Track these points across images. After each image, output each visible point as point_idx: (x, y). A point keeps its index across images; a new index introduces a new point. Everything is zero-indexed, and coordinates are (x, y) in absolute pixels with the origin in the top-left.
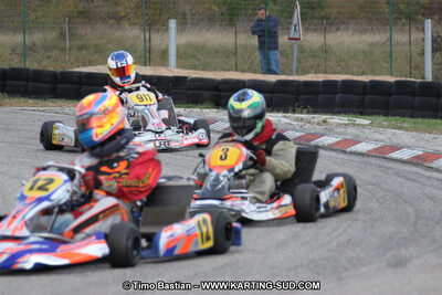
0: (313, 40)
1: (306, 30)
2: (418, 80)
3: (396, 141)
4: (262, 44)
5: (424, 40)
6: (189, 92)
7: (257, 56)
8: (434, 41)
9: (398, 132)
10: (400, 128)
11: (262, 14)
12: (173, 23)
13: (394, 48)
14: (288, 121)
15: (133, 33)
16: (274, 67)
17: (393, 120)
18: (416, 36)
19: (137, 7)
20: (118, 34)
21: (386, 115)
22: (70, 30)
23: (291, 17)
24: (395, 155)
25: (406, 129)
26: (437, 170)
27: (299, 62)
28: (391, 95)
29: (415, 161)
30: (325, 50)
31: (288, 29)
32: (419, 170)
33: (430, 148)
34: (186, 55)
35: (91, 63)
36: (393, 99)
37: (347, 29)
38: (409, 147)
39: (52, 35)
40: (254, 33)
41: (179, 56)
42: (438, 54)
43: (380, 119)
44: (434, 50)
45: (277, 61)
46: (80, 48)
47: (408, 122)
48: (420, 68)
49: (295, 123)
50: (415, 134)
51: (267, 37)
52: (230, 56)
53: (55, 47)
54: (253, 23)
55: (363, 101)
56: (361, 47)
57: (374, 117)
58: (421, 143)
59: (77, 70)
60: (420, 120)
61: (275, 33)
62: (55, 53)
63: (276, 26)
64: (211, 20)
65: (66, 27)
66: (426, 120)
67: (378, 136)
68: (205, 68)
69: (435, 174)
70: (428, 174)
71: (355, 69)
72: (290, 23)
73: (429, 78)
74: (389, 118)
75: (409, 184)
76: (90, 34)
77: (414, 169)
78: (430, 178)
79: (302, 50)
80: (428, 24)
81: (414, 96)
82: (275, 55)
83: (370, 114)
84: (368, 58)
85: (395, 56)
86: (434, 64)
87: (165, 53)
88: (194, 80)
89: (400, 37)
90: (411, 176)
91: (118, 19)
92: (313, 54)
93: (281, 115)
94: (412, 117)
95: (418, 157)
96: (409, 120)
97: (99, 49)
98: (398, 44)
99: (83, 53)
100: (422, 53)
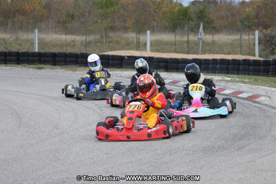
0: (209, 38)
3: (241, 89)
5: (255, 39)
6: (155, 64)
8: (259, 40)
9: (242, 84)
10: (243, 82)
12: (148, 32)
13: (242, 42)
15: (132, 36)
18: (251, 37)
19: (134, 23)
20: (126, 35)
21: (238, 74)
23: (199, 28)
24: (241, 95)
25: (246, 83)
26: (258, 103)
27: (202, 47)
28: (240, 65)
29: (249, 99)
30: (214, 43)
32: (250, 103)
33: (255, 93)
34: (156, 46)
36: (241, 67)
37: (223, 33)
38: (246, 92)
39: (98, 37)
41: (151, 45)
42: (261, 46)
44: (259, 44)
46: (110, 42)
47: (247, 78)
50: (249, 85)
53: (99, 42)
55: (228, 68)
56: (229, 41)
58: (252, 90)
62: (99, 44)
64: (165, 29)
65: (104, 34)
67: (234, 87)
69: (257, 105)
70: (254, 104)
73: (257, 58)
74: (240, 76)
75: (246, 109)
77: (248, 102)
78: (254, 106)
79: (203, 42)
80: (257, 33)
81: (250, 66)
84: (232, 48)
85: (243, 45)
86: (259, 49)
87: (145, 44)
88: (157, 58)
89: (245, 37)
90: (247, 106)
91: (126, 29)
92: (208, 44)
94: (249, 75)
95: (250, 97)
97: (118, 43)
98: (244, 40)
99: (111, 44)
100: (254, 45)
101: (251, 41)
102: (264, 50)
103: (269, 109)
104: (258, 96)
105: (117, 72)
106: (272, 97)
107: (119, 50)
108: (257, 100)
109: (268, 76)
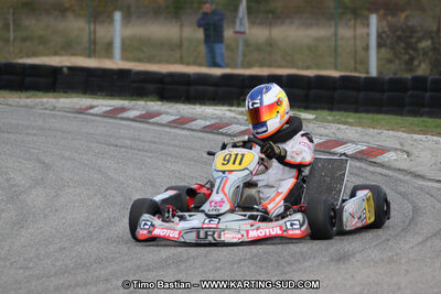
0: (259, 34)
1: (252, 23)
2: (363, 75)
3: (340, 136)
4: (207, 36)
5: (368, 35)
6: (134, 85)
7: (203, 49)
8: (379, 36)
9: (342, 127)
10: (345, 123)
11: (207, 8)
12: (118, 16)
13: (339, 43)
14: (233, 115)
15: (77, 26)
16: (219, 60)
17: (337, 115)
18: (361, 31)
20: (62, 25)
21: (331, 109)
22: (14, 20)
24: (339, 150)
25: (351, 125)
26: (381, 165)
27: (244, 55)
28: (335, 89)
29: (359, 156)
30: (271, 44)
31: (234, 22)
32: (363, 165)
33: (375, 143)
34: (131, 48)
35: (35, 54)
36: (338, 93)
37: (292, 23)
38: (353, 142)
40: (199, 25)
41: (124, 48)
42: (383, 50)
43: (325, 114)
44: (380, 45)
45: (222, 55)
46: (24, 40)
47: (352, 117)
48: (365, 63)
49: (240, 117)
50: (359, 129)
51: (213, 30)
52: (176, 49)
54: (199, 16)
55: (308, 96)
56: (306, 41)
57: (319, 112)
58: (366, 138)
59: (21, 61)
60: (363, 115)
61: (221, 26)
63: (222, 20)
64: (156, 13)
65: (10, 17)
66: (370, 116)
67: (322, 131)
68: (150, 60)
69: (379, 169)
70: (371, 169)
71: (300, 63)
72: (235, 17)
73: (374, 73)
74: (334, 113)
76: (35, 25)
77: (358, 164)
78: (373, 173)
79: (247, 44)
80: (374, 19)
81: (359, 90)
82: (220, 49)
83: (315, 109)
84: (313, 52)
85: (340, 50)
86: (379, 59)
87: (109, 47)
88: (139, 73)
89: (345, 32)
91: (63, 11)
92: (259, 48)
93: (225, 108)
95: (361, 152)
96: (354, 115)
97: (43, 41)
98: (343, 39)
99: (28, 44)
100: (367, 48)
101: (358, 42)
102: (390, 61)
103: (407, 178)
104: (382, 151)
105: (45, 100)
106: (415, 152)
107: (47, 55)
108: (379, 159)
109: (402, 115)
